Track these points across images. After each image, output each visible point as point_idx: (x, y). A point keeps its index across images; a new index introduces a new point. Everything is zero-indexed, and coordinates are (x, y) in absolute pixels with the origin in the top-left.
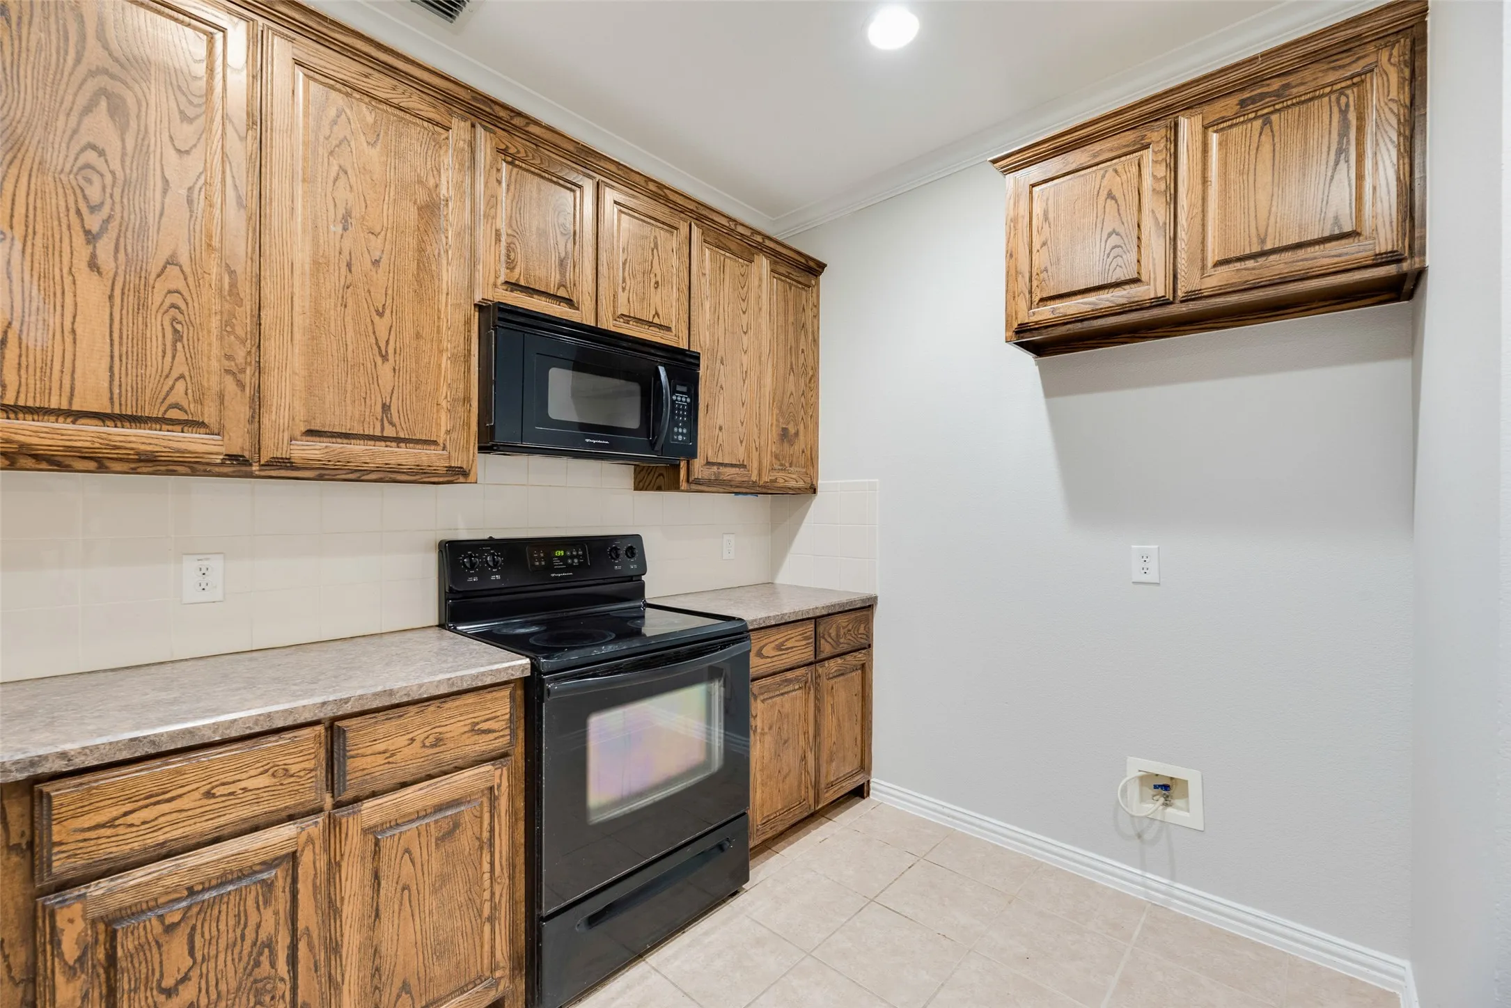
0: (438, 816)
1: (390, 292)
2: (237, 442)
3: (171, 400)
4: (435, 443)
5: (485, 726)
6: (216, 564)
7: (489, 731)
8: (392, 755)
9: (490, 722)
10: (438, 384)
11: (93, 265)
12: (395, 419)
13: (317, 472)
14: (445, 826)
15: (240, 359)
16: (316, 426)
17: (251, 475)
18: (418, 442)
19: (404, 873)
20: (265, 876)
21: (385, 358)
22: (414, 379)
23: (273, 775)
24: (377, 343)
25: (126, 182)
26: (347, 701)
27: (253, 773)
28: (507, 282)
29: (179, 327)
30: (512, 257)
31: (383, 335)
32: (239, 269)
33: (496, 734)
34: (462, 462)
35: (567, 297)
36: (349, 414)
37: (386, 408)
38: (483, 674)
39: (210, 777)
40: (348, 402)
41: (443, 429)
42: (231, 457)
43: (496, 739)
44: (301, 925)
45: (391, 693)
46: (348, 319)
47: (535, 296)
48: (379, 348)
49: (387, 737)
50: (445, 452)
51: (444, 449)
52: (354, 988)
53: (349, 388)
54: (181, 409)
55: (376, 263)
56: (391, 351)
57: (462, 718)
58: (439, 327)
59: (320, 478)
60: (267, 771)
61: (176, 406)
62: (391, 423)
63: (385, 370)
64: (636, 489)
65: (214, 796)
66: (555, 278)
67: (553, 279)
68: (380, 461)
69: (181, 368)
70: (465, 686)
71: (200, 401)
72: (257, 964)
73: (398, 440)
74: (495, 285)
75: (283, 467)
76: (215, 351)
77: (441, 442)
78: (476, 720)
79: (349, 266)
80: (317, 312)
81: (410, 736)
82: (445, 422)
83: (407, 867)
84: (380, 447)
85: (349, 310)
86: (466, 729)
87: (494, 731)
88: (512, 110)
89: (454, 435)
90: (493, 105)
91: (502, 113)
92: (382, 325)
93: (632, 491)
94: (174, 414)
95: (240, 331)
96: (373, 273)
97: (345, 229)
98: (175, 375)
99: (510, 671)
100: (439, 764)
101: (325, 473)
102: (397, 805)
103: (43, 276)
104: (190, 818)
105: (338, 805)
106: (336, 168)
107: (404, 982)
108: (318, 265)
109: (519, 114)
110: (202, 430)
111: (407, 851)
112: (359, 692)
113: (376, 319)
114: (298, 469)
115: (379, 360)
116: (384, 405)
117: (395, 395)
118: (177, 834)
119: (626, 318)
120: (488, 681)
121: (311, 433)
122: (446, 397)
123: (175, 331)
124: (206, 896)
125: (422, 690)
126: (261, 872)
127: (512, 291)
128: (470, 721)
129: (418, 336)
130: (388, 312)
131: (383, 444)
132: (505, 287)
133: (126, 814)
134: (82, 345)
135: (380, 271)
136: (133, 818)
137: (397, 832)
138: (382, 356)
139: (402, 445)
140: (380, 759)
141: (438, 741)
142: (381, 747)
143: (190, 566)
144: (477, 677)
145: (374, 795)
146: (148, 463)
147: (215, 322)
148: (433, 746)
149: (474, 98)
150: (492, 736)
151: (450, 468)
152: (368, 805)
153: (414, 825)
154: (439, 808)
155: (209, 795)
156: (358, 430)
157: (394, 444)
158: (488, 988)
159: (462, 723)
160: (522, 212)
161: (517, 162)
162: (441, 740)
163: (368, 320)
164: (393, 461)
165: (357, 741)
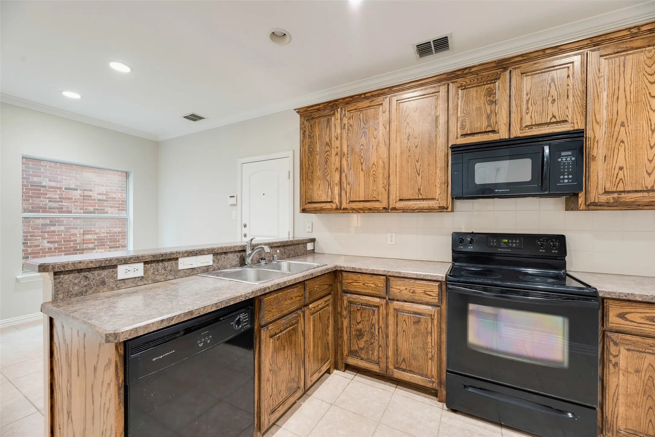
0: (414, 315)
1: (420, 154)
2: (385, 204)
3: (373, 196)
4: (435, 199)
5: (429, 293)
6: (394, 235)
7: (430, 295)
8: (401, 291)
9: (431, 292)
10: (436, 179)
11: (362, 170)
12: (422, 193)
13: (403, 211)
14: (416, 320)
15: (385, 184)
16: (401, 198)
17: (388, 212)
18: (429, 199)
19: (404, 327)
20: (373, 308)
21: (419, 175)
22: (427, 179)
23: (375, 285)
24: (417, 171)
25: (367, 149)
26: (389, 272)
27: (371, 283)
28: (462, 135)
29: (375, 179)
30: (464, 124)
31: (418, 168)
32: (385, 161)
33: (433, 298)
34: (444, 204)
35: (492, 130)
36: (409, 193)
37: (419, 190)
38: (427, 275)
39: (364, 280)
40: (409, 189)
41: (438, 194)
42: (384, 208)
43: (433, 299)
44: (380, 325)
45: (400, 273)
46: (409, 166)
47: (475, 135)
48: (417, 172)
49: (400, 285)
50: (438, 202)
51: (438, 200)
52: (391, 350)
53: (409, 185)
54: (375, 198)
55: (416, 147)
56: (421, 172)
57: (421, 288)
58: (436, 160)
59: (403, 212)
60: (374, 283)
61: (374, 197)
62: (421, 194)
63: (419, 178)
64: (566, 210)
65: (365, 285)
66: (485, 124)
67: (484, 125)
68: (417, 206)
69: (375, 188)
70: (421, 277)
71: (378, 195)
72: (372, 328)
73: (423, 199)
74: (457, 138)
75: (394, 209)
76: (381, 183)
77: (437, 198)
78: (426, 290)
79: (409, 151)
80: (402, 166)
81: (406, 287)
82: (438, 191)
83: (405, 326)
84: (418, 202)
85: (409, 163)
86: (422, 292)
87: (432, 296)
88: (463, 69)
89: (441, 196)
90: (455, 73)
91: (459, 73)
92: (418, 165)
93: (565, 211)
94: (374, 199)
95: (385, 177)
96: (416, 150)
97: (408, 140)
98: (374, 190)
99: (437, 277)
100: (414, 299)
101: (405, 210)
102: (402, 306)
103: (356, 175)
104: (361, 288)
105: (389, 299)
106: (406, 124)
107: (404, 358)
108: (402, 153)
109: (466, 69)
110: (379, 202)
111: (405, 321)
112: (393, 270)
113: (416, 163)
114: (398, 210)
115: (417, 175)
116: (419, 189)
117: (422, 185)
118: (359, 290)
119: (530, 127)
120: (429, 278)
121: (400, 200)
122: (438, 183)
123: (374, 180)
124: (364, 307)
125: (408, 275)
126: (373, 307)
127: (464, 137)
128: (424, 289)
129: (429, 165)
130: (420, 160)
131: (419, 201)
132: (461, 137)
133: (352, 282)
134: (361, 187)
135: (417, 149)
136: (353, 284)
137: (402, 313)
138: (418, 174)
139: (425, 200)
140: (398, 291)
141: (413, 292)
142: (398, 287)
143: (389, 235)
144: (425, 275)
145: (398, 300)
146: (370, 210)
147: (381, 175)
148: (412, 293)
149: (448, 75)
150: (432, 297)
151: (439, 207)
152: (395, 302)
153: (407, 314)
154: (415, 313)
155: (364, 284)
156: (412, 198)
157: (422, 201)
158: (430, 382)
159: (421, 289)
160: (469, 105)
161: (467, 87)
162: (415, 292)
163: (414, 164)
164: (421, 206)
165: (392, 284)
